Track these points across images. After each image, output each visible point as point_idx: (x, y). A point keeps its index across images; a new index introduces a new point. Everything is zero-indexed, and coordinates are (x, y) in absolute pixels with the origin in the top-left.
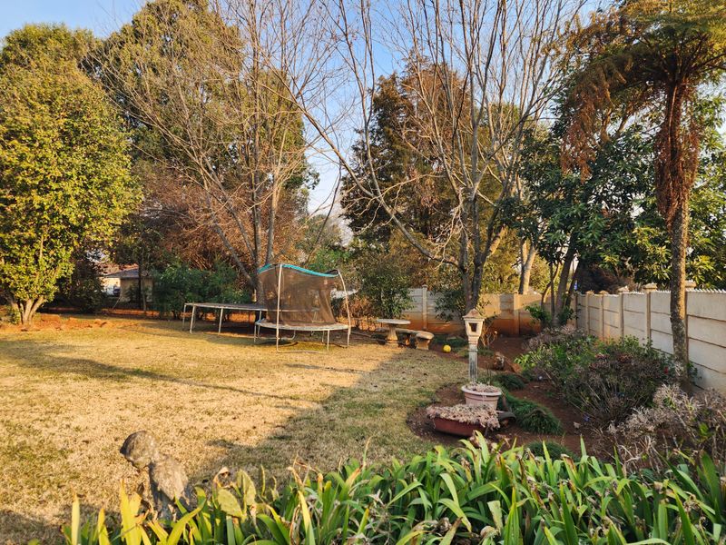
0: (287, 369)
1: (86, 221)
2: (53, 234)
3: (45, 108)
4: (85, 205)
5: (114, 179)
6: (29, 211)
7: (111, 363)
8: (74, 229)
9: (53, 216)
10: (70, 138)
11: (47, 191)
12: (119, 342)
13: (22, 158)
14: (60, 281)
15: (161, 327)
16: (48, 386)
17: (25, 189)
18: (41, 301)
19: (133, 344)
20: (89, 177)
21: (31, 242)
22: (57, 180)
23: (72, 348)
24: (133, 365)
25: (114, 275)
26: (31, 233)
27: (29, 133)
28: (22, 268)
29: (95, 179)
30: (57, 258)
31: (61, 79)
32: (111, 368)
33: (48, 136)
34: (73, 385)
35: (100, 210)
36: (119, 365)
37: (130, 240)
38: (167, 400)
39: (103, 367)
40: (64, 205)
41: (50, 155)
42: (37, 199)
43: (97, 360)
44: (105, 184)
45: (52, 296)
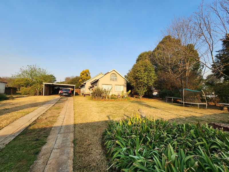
0: (184, 111)
1: (148, 83)
2: (143, 85)
3: (142, 67)
4: (147, 80)
5: (152, 76)
6: (140, 82)
7: (150, 105)
8: (146, 84)
9: (143, 83)
10: (145, 70)
11: (142, 79)
12: (153, 103)
13: (139, 75)
14: (145, 93)
15: (161, 101)
16: (140, 107)
17: (140, 79)
18: (142, 95)
19: (155, 103)
20: (148, 76)
21: (141, 87)
22: (144, 77)
23: (146, 103)
24: (153, 106)
25: (156, 92)
26: (140, 85)
27: (140, 71)
28: (140, 90)
29: (149, 76)
30: (144, 89)
31: (144, 62)
32: (150, 106)
33: (142, 71)
34: (143, 107)
35: (150, 81)
36: (151, 106)
37: (156, 85)
38: (156, 112)
39: (148, 106)
40: (144, 81)
41: (143, 74)
42: (141, 80)
43: (148, 105)
44: (151, 76)
45: (144, 95)
